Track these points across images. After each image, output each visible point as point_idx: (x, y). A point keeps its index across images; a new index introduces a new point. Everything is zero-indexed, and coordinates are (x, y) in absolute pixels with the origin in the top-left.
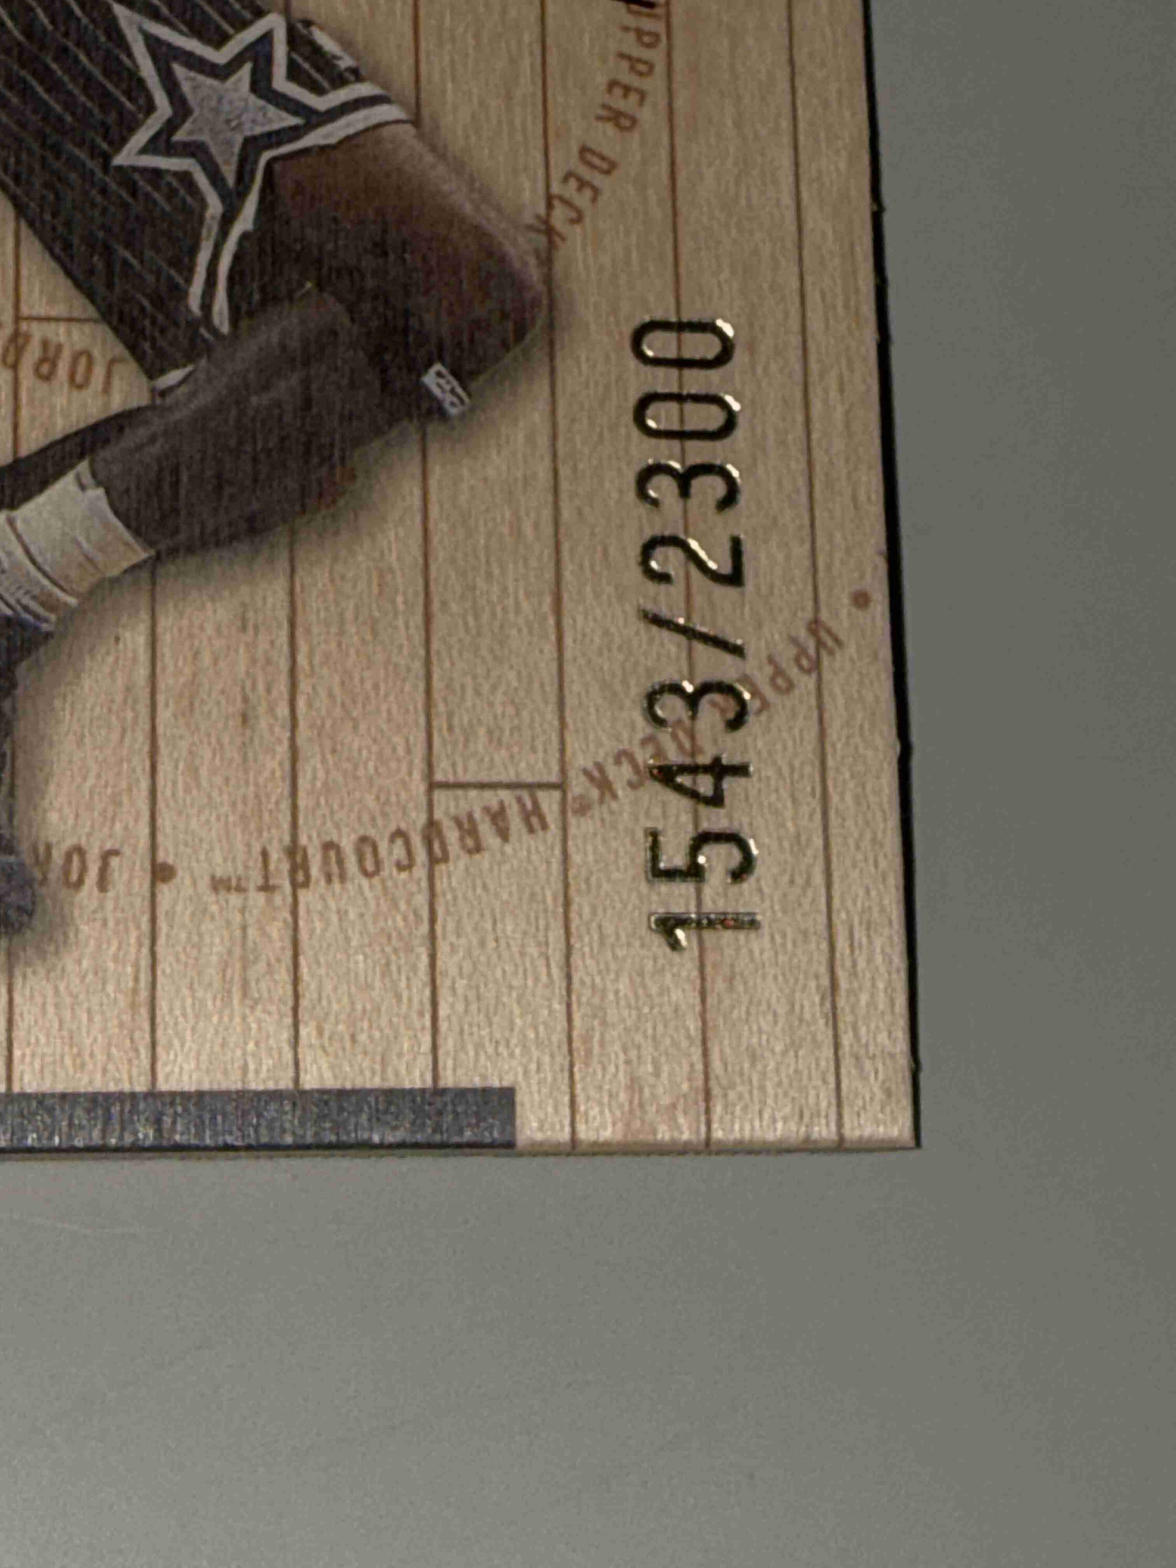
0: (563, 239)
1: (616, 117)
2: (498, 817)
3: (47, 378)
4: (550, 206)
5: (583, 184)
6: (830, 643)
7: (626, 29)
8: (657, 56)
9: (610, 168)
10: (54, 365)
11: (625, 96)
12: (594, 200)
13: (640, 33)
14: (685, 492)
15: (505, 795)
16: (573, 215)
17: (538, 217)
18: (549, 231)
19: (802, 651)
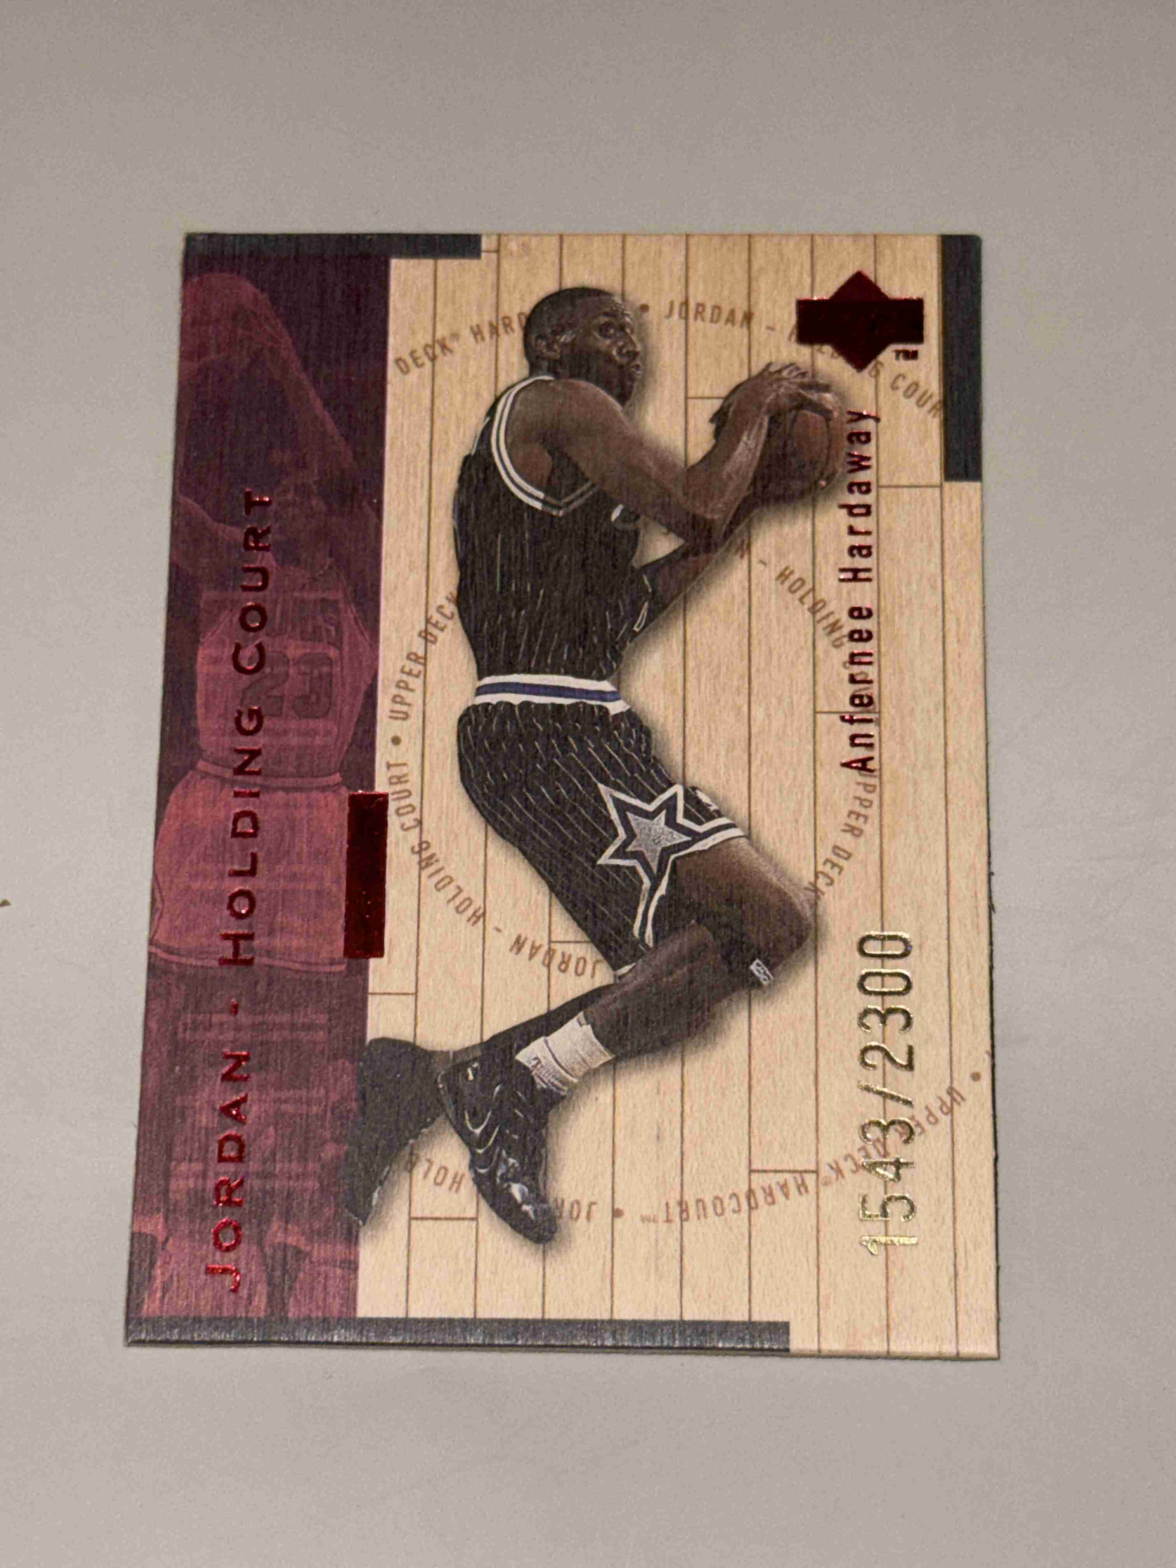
0: (823, 894)
1: (852, 830)
2: (784, 1187)
3: (564, 971)
4: (816, 877)
5: (834, 865)
6: (959, 1099)
7: (859, 784)
8: (874, 797)
9: (849, 856)
10: (567, 966)
11: (857, 819)
12: (840, 873)
13: (865, 785)
14: (884, 1022)
15: (787, 1176)
16: (829, 881)
17: (810, 883)
18: (816, 890)
19: (943, 1103)
